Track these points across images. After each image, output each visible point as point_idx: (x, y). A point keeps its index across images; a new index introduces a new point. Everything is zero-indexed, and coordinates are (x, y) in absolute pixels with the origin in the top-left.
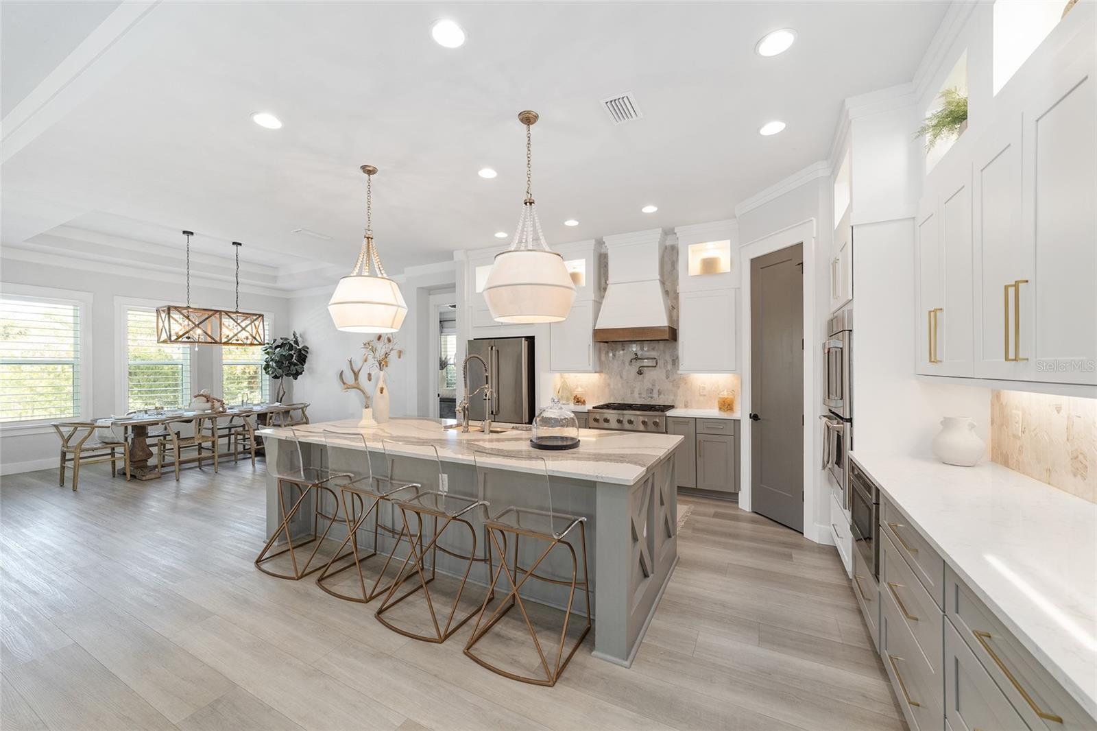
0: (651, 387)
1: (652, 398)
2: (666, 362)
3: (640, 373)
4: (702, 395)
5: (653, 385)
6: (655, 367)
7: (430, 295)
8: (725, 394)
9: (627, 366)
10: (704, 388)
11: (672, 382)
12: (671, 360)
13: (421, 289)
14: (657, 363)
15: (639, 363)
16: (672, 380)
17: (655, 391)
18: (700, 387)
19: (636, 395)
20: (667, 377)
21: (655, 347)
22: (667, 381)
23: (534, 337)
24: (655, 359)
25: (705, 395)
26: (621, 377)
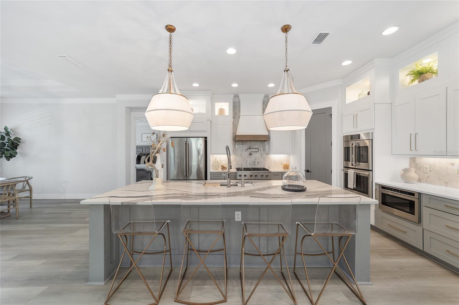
0: (254, 160)
1: (255, 165)
2: (261, 150)
3: (250, 154)
4: (274, 163)
5: (255, 160)
6: (258, 152)
7: (131, 112)
8: (285, 163)
9: (244, 152)
10: (276, 160)
11: (263, 158)
12: (263, 149)
13: (128, 108)
14: (258, 150)
15: (249, 151)
16: (263, 157)
17: (256, 163)
18: (274, 160)
19: (248, 164)
20: (261, 156)
21: (256, 143)
22: (261, 157)
23: (207, 137)
24: (258, 148)
25: (276, 163)
26: (241, 156)
